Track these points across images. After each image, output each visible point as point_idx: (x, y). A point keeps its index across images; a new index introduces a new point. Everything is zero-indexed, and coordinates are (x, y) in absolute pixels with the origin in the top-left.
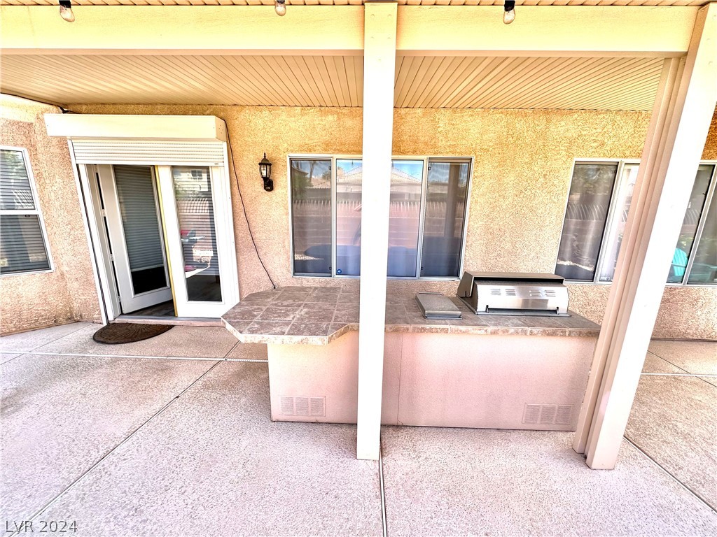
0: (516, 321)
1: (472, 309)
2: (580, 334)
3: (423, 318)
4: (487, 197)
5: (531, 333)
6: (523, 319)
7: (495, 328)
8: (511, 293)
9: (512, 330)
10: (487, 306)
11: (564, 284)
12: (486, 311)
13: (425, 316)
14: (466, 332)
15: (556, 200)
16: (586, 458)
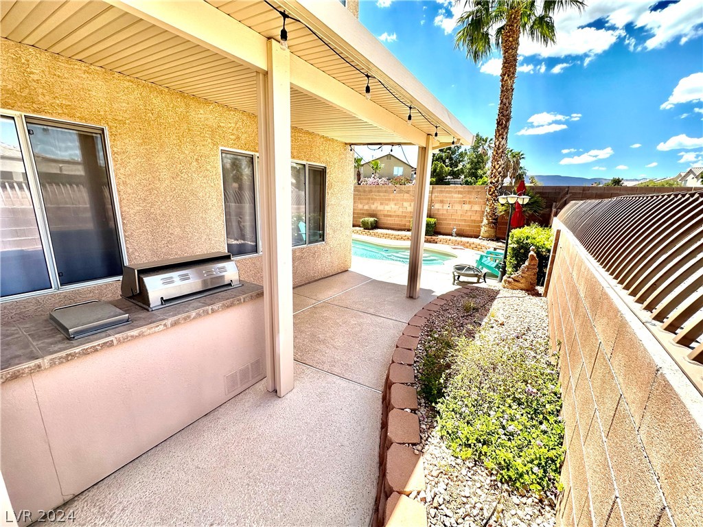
0: (196, 304)
1: (144, 306)
2: (252, 298)
3: (66, 341)
4: (137, 178)
5: (213, 311)
6: (202, 300)
7: (175, 318)
8: (185, 278)
9: (193, 314)
10: (162, 298)
11: (232, 259)
12: (162, 304)
13: (69, 338)
14: (141, 335)
15: (212, 185)
16: (276, 392)
